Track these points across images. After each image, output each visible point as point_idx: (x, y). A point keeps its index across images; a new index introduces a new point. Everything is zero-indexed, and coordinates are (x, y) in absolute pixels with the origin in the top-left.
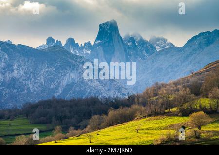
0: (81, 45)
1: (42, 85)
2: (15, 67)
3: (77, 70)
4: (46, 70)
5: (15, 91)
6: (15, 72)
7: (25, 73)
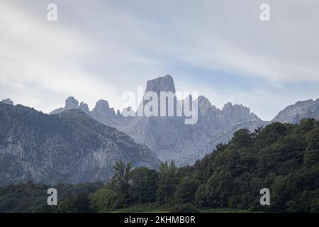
0: (118, 111)
1: (50, 169)
2: (9, 140)
3: (104, 147)
4: (58, 145)
5: (7, 175)
6: (10, 146)
7: (24, 148)
